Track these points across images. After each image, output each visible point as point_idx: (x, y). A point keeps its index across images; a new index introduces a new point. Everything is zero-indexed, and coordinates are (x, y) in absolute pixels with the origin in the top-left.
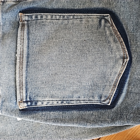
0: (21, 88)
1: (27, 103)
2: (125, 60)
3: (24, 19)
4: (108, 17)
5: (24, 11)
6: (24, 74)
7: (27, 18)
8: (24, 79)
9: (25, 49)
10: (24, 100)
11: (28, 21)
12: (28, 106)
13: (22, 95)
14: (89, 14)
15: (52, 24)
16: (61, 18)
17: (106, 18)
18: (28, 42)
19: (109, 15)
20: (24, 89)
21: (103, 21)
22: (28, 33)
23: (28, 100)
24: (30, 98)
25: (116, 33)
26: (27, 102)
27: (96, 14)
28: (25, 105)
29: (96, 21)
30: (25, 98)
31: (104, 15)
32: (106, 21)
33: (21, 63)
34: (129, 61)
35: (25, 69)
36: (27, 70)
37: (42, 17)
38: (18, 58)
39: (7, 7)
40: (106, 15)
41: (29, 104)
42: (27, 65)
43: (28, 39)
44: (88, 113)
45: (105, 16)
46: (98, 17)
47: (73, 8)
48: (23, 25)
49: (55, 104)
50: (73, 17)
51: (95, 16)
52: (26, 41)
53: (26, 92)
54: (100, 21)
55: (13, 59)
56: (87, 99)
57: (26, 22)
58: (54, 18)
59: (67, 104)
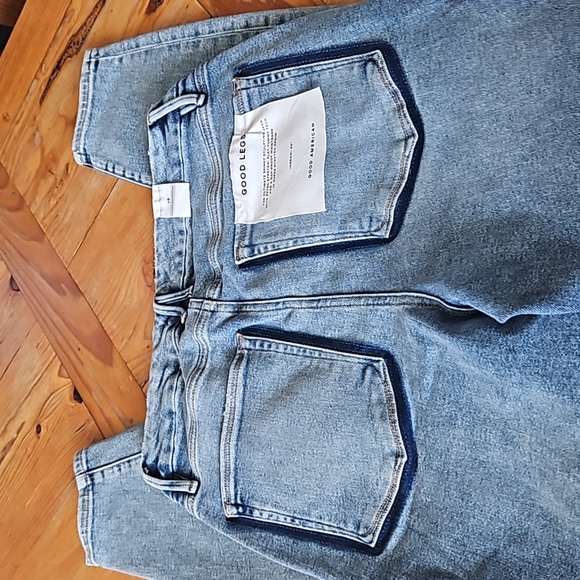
0: (227, 477)
1: (237, 509)
2: (399, 459)
3: (243, 346)
4: (381, 364)
5: (245, 332)
6: (232, 451)
7: (247, 344)
8: (232, 460)
9: (238, 405)
10: (233, 502)
11: (249, 350)
12: (239, 513)
13: (228, 490)
14: (345, 354)
15: (285, 363)
16: (301, 354)
17: (375, 364)
18: (244, 391)
19: (381, 359)
20: (232, 479)
21: (369, 372)
22: (245, 376)
23: (239, 502)
24: (241, 499)
25: (389, 400)
26: (236, 505)
27: (358, 356)
28: (235, 510)
29: (357, 369)
30: (233, 498)
31: (374, 358)
32: (376, 371)
33: (230, 432)
34: (407, 462)
35: (235, 443)
36: (237, 445)
37: (270, 346)
38: (226, 420)
39: (217, 321)
40: (377, 359)
41: (241, 510)
42: (239, 436)
43: (245, 386)
44: (335, 553)
45: (375, 361)
46: (361, 361)
47: (322, 335)
48: (242, 356)
49: (282, 521)
50: (320, 355)
51: (356, 360)
52: (240, 390)
53: (235, 487)
54: (364, 371)
55: (219, 421)
56: (335, 525)
57: (246, 351)
58: (288, 351)
59: (301, 527)
